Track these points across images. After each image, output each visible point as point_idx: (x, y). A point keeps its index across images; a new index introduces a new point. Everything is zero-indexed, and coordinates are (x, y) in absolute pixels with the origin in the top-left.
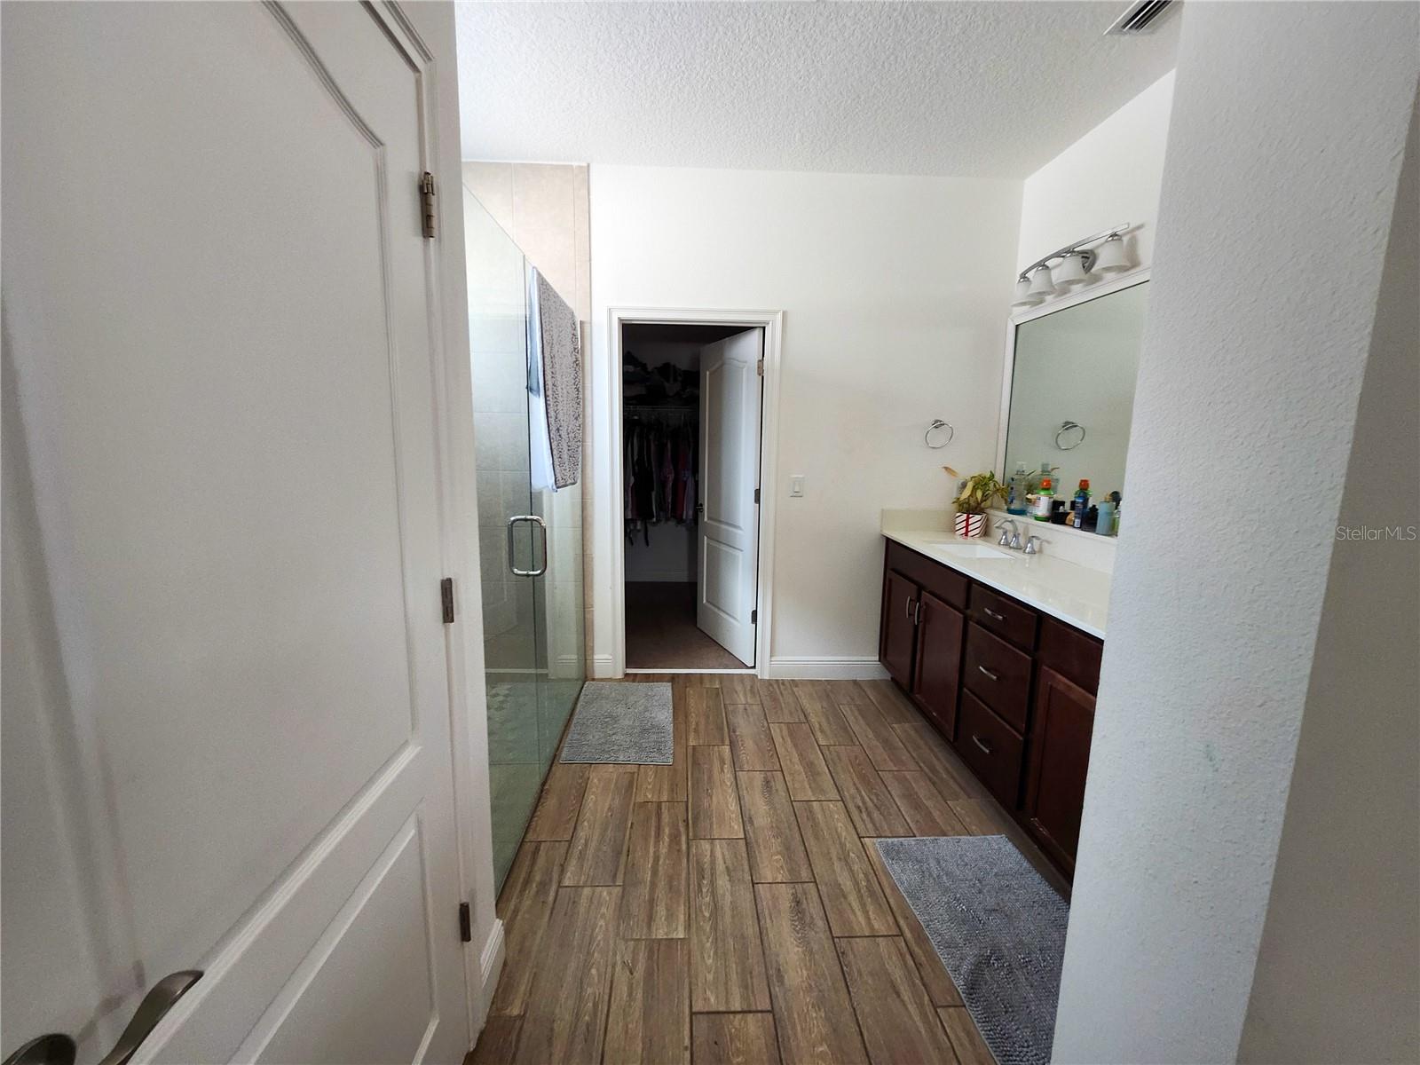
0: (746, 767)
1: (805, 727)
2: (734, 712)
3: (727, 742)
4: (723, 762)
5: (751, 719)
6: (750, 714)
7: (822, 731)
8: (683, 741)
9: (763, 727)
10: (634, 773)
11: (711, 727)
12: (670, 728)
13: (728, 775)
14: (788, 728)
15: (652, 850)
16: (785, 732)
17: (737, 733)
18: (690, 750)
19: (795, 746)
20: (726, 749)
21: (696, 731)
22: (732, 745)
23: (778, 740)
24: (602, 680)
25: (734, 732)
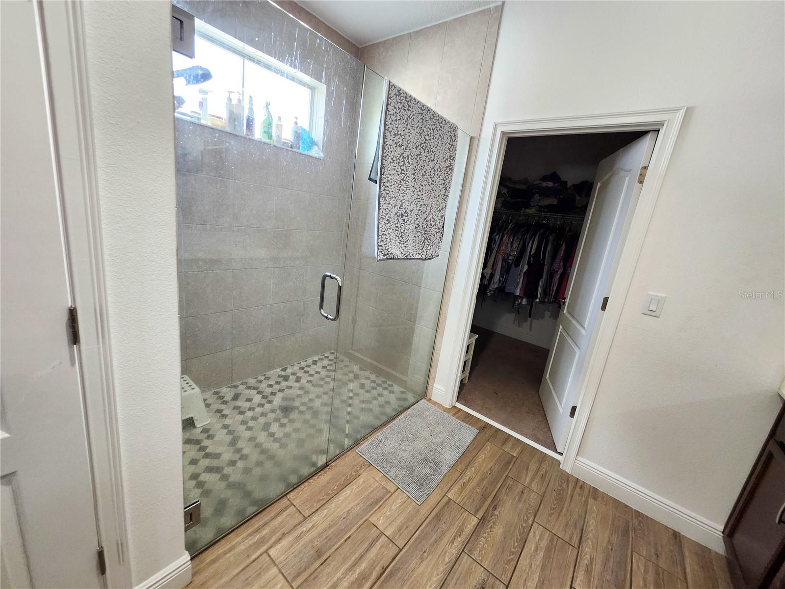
0: (475, 554)
1: (571, 553)
2: (510, 488)
3: (480, 515)
4: (460, 531)
5: (521, 505)
6: (523, 500)
7: (588, 570)
8: (445, 489)
9: (526, 522)
10: (390, 492)
11: (478, 491)
12: (445, 470)
13: (453, 551)
14: (551, 541)
15: (339, 575)
16: (544, 544)
17: (496, 513)
18: (445, 500)
19: (543, 567)
20: (474, 521)
21: (464, 486)
22: (483, 521)
23: (530, 546)
24: (435, 403)
25: (495, 508)
